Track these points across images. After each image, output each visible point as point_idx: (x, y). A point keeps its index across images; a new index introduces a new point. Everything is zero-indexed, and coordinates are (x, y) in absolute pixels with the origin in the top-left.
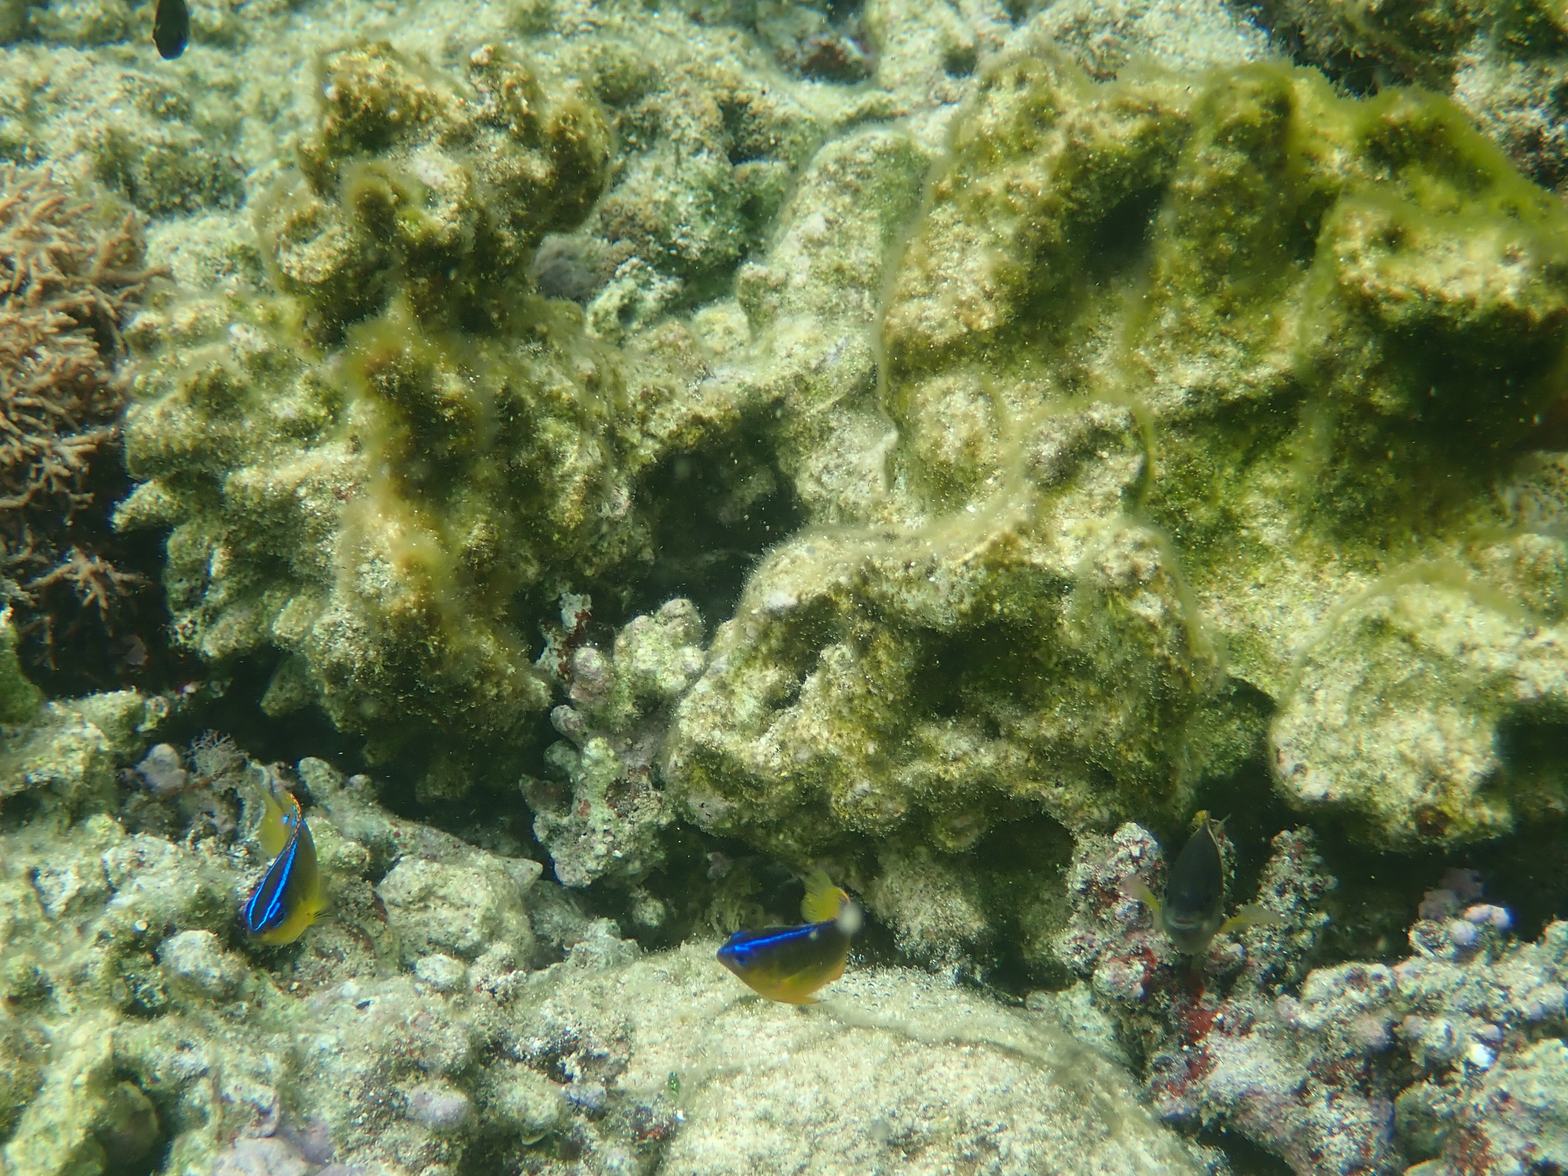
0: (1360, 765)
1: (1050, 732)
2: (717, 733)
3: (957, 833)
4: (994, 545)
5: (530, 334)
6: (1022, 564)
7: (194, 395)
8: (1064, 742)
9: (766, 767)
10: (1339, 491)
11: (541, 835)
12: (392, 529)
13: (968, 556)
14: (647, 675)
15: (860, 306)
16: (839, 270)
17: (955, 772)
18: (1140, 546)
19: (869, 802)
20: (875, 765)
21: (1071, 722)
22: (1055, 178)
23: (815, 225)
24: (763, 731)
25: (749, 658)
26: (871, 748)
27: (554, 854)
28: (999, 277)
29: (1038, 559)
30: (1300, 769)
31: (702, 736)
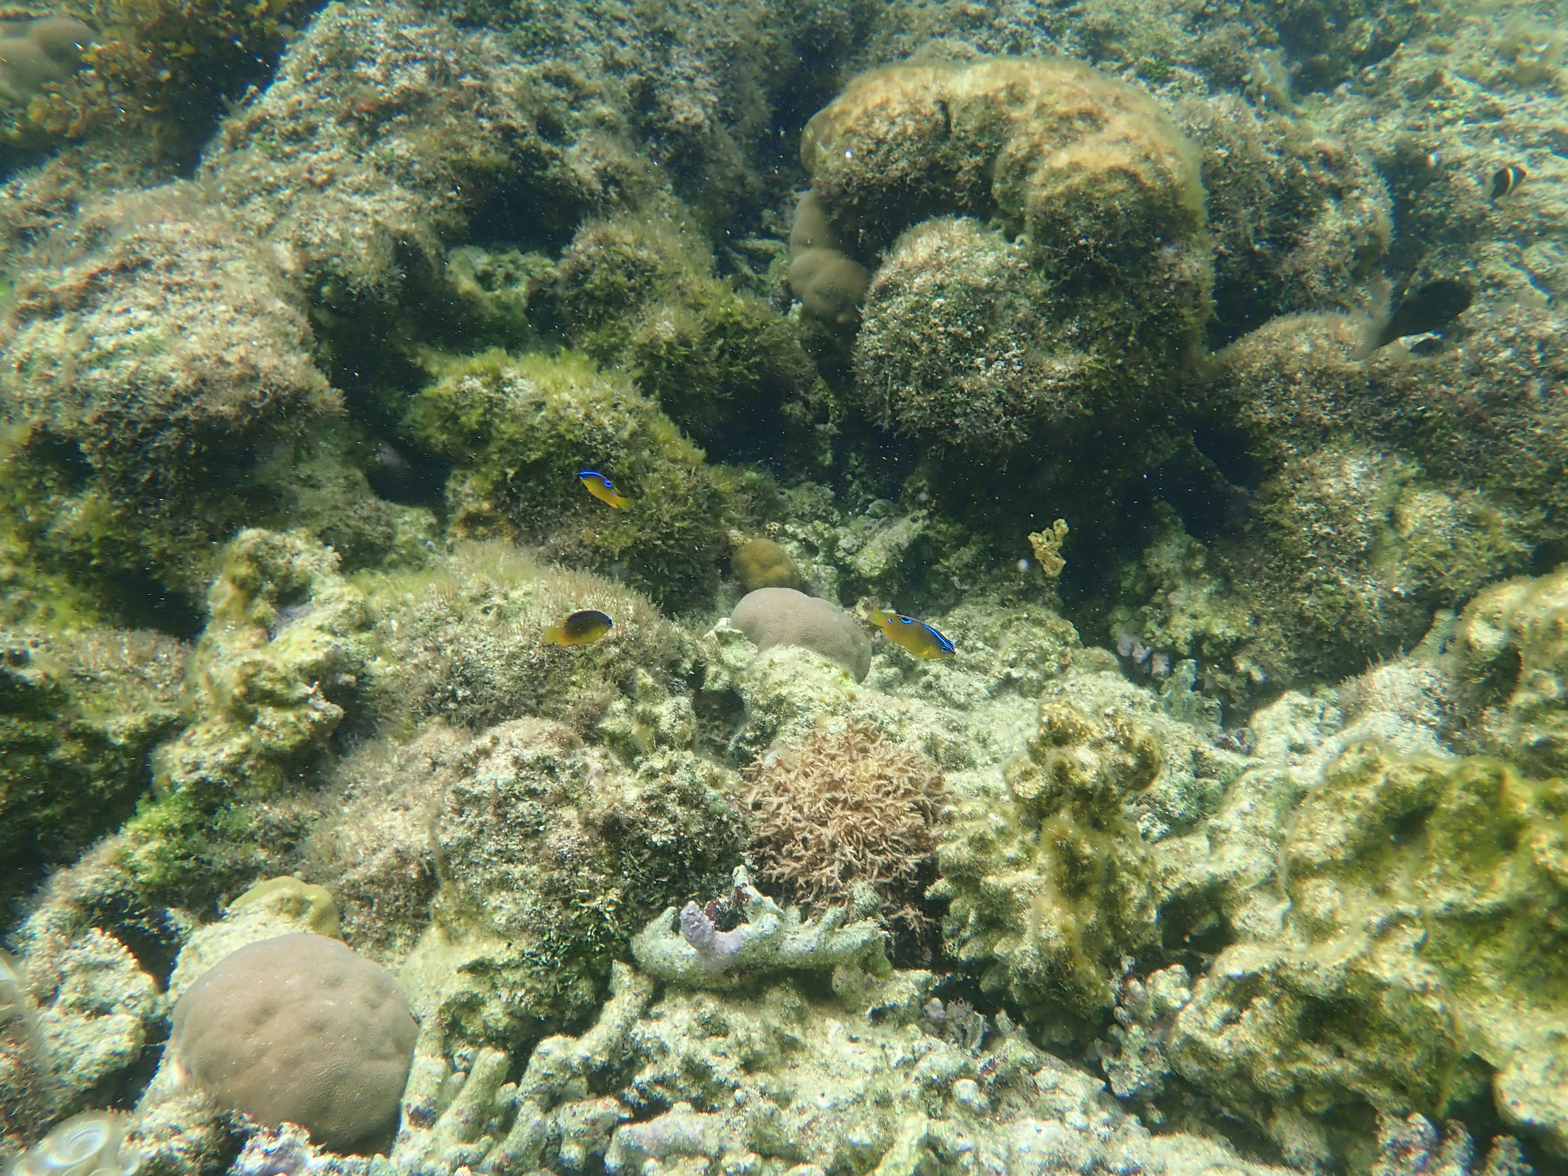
0: (1550, 1108)
1: (1373, 1059)
3: (1317, 1103)
5: (1118, 834)
7: (971, 842)
8: (1380, 1066)
10: (1530, 966)
12: (1056, 910)
14: (1163, 998)
17: (1320, 1071)
18: (1428, 973)
20: (1278, 1060)
21: (1385, 1057)
23: (1245, 805)
24: (1221, 1033)
25: (1215, 998)
26: (1277, 1051)
28: (1348, 836)
29: (1371, 971)
30: (1515, 1103)
31: (1189, 1032)
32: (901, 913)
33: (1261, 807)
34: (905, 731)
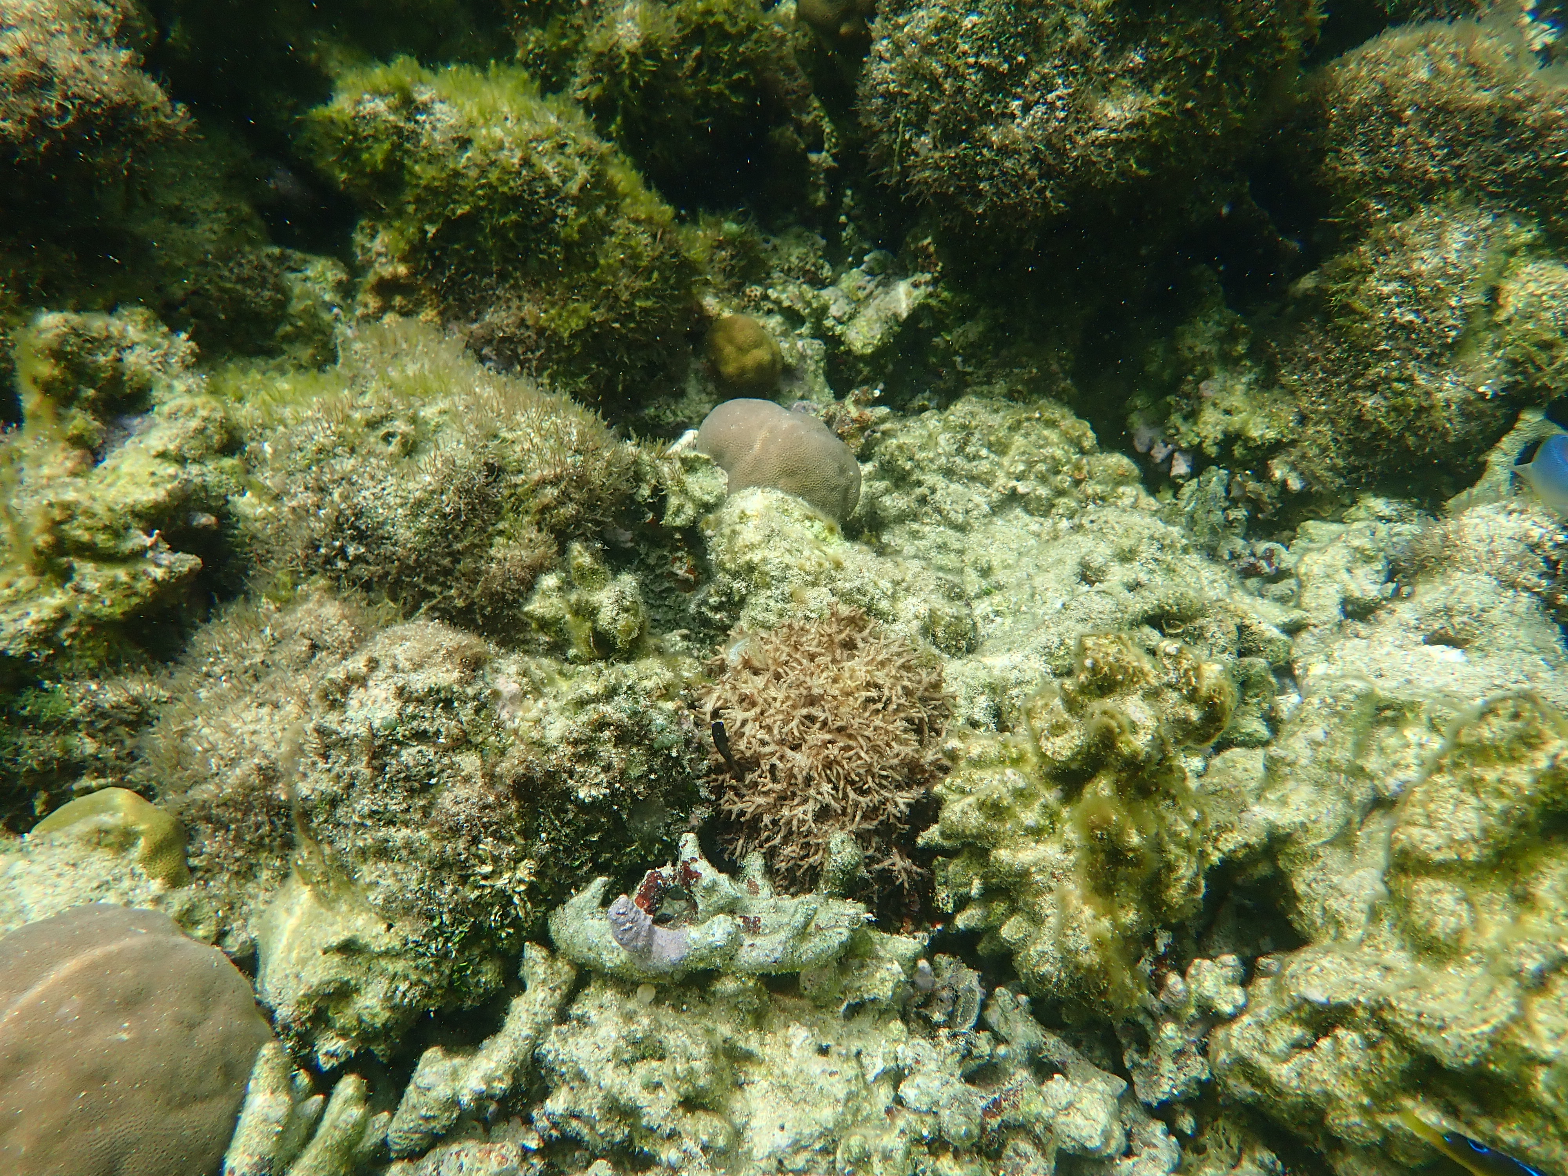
2: (1256, 1054)
4: (1496, 1030)
5: (1167, 795)
6: (1515, 1045)
7: (981, 805)
9: (1287, 1085)
11: (1128, 1065)
12: (1088, 912)
13: (1476, 1031)
15: (1338, 783)
16: (1329, 761)
19: (1357, 1129)
20: (1364, 1110)
22: (1537, 781)
23: (1318, 733)
24: (1286, 1061)
27: (1135, 1079)
28: (1485, 831)
29: (1526, 1044)
31: (1246, 1053)
32: (886, 863)
33: (1337, 734)
34: (900, 605)
